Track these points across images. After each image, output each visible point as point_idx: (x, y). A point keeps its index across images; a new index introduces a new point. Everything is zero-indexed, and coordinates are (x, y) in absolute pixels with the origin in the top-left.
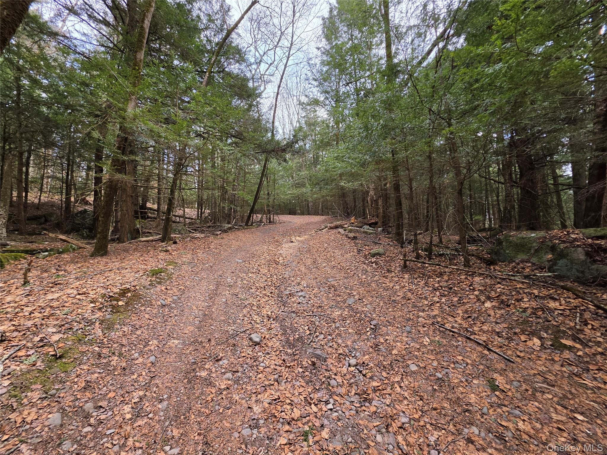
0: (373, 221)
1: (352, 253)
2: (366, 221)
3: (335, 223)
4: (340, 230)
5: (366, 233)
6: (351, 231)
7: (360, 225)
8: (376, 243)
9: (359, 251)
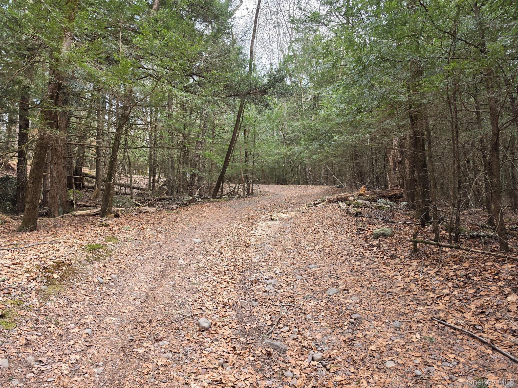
0: (396, 192)
1: (349, 234)
2: (384, 192)
3: (337, 195)
4: (341, 204)
5: (380, 208)
6: (357, 206)
7: (375, 197)
8: (386, 222)
9: (360, 231)
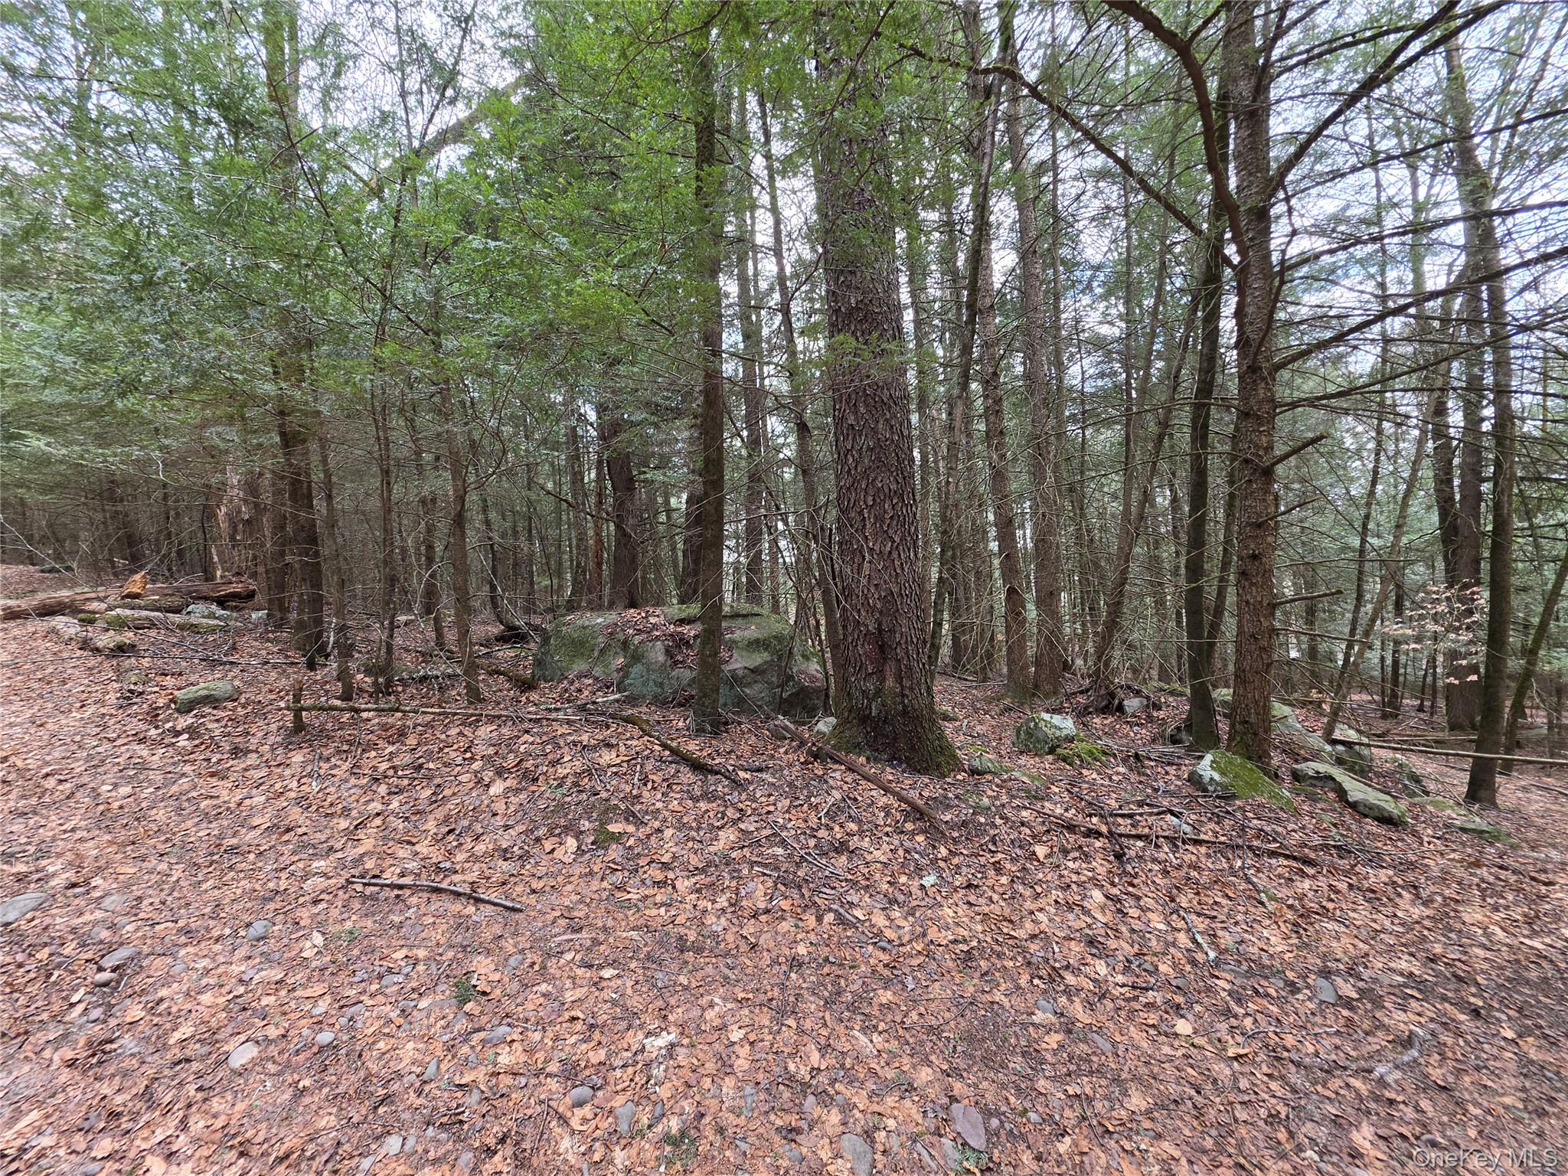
0: (237, 588)
1: (91, 710)
2: (205, 588)
3: (41, 596)
4: (59, 622)
5: (193, 628)
6: (120, 624)
7: (176, 601)
8: (213, 664)
9: (129, 697)
